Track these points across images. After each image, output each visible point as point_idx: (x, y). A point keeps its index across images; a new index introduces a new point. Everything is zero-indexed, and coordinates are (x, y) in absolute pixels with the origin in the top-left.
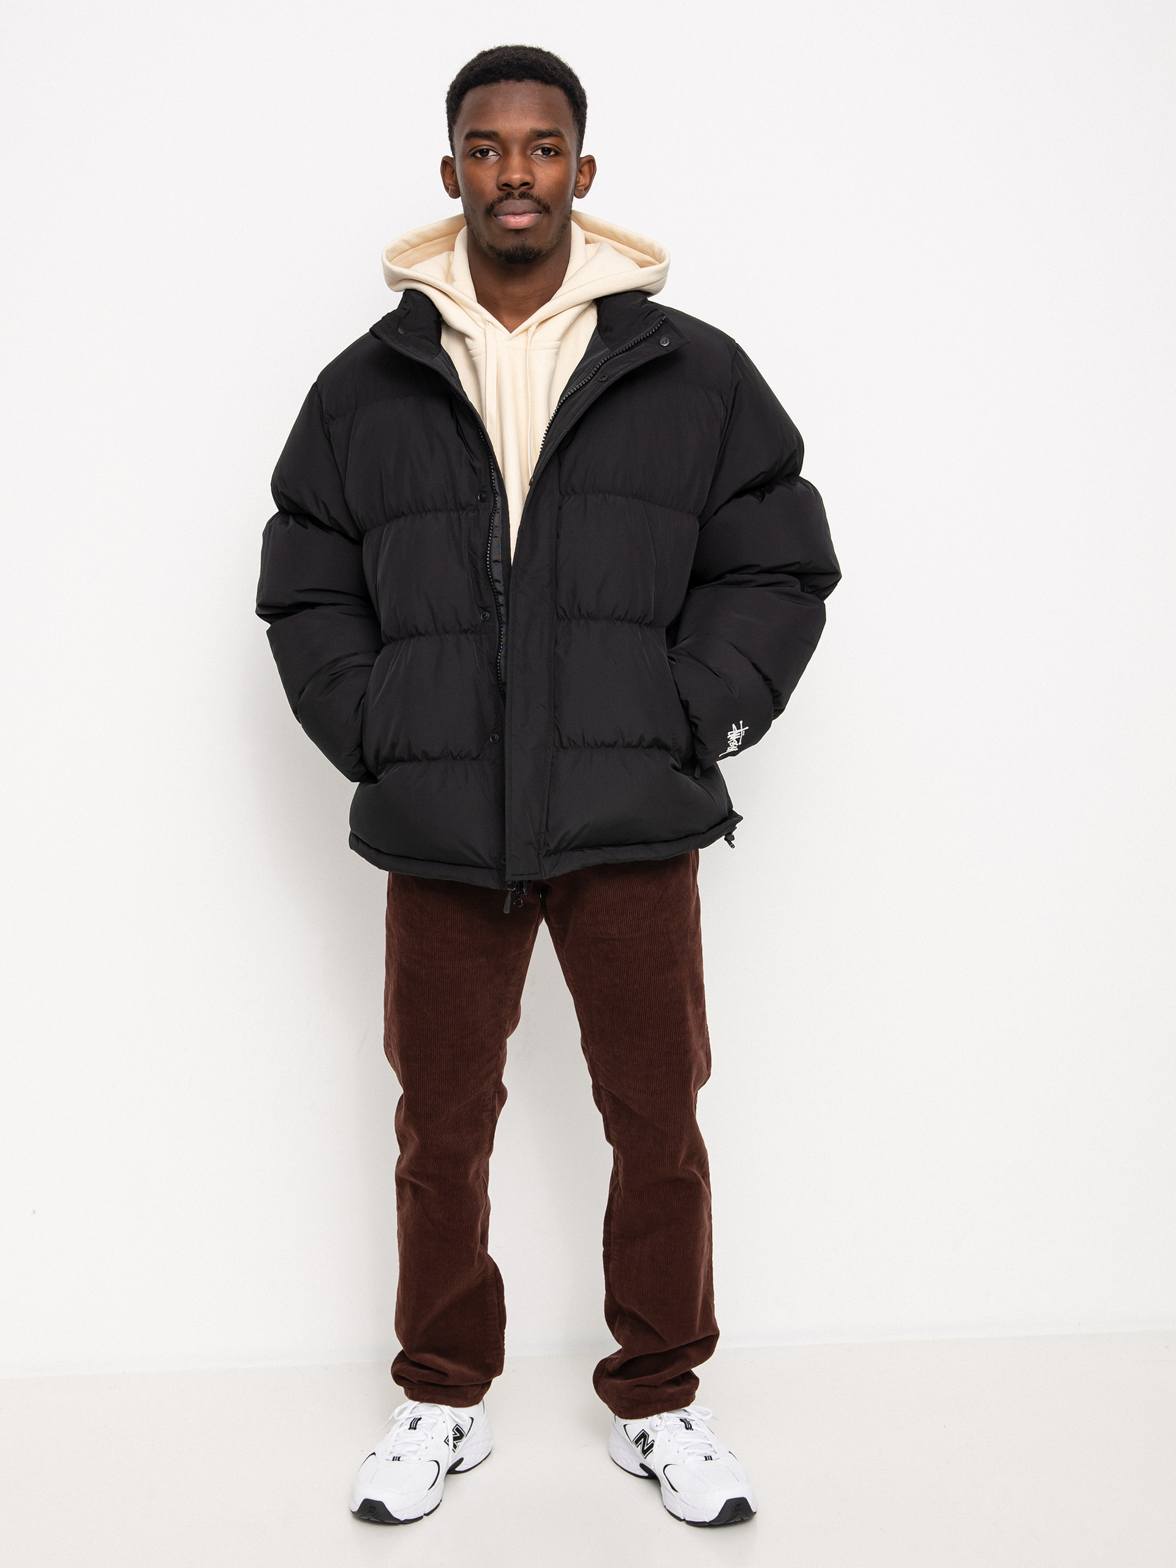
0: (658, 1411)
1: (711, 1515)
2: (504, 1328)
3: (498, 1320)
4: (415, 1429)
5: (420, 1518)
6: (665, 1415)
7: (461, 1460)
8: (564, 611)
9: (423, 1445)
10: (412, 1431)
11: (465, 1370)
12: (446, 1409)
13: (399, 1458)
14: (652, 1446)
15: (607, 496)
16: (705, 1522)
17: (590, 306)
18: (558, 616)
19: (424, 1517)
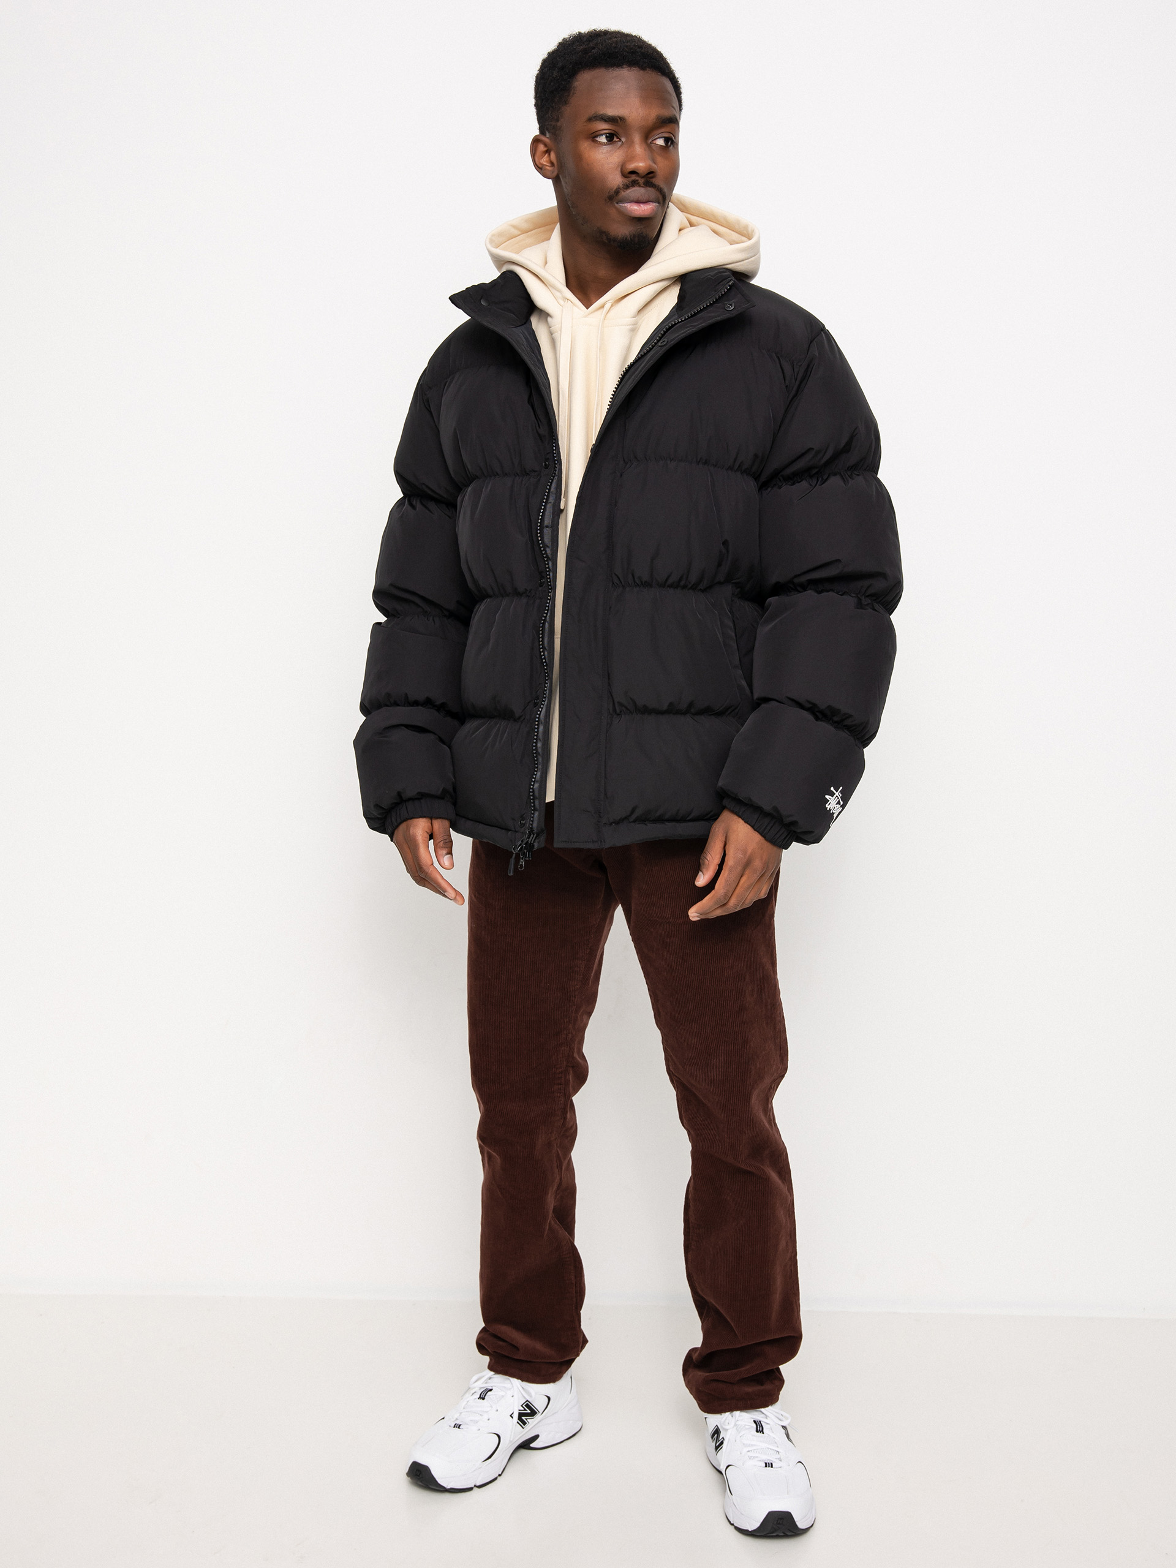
0: (731, 1409)
1: (753, 1525)
2: (581, 1309)
3: (575, 1300)
4: (483, 1399)
5: (470, 1489)
6: (737, 1413)
7: (536, 1437)
8: (619, 578)
9: (486, 1417)
10: (481, 1401)
11: (539, 1346)
12: (516, 1382)
13: (460, 1425)
14: (722, 1443)
15: (669, 462)
16: (747, 1531)
17: (674, 283)
18: (613, 583)
19: (475, 1489)
